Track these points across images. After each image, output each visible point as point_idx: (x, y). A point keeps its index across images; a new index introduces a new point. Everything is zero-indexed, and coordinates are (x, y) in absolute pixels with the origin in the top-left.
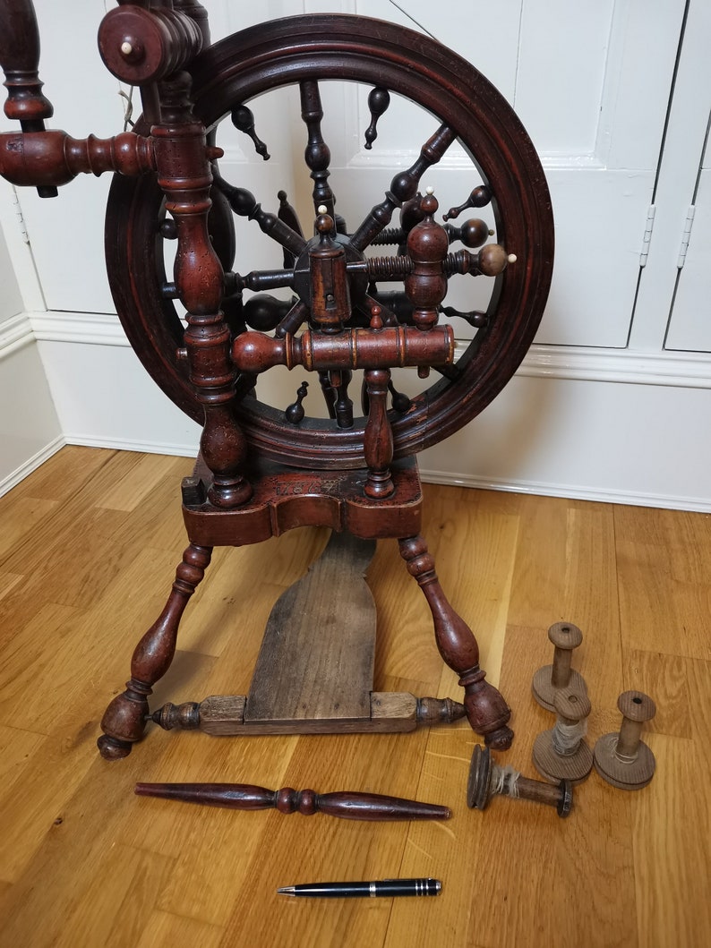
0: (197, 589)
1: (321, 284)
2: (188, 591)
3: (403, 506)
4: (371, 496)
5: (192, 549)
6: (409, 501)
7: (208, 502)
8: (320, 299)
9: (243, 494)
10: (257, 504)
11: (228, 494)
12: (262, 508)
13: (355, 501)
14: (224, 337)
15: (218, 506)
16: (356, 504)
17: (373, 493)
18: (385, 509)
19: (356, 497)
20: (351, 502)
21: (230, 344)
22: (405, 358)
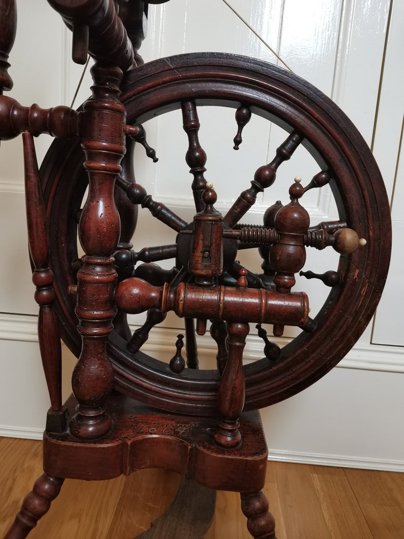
0: (39, 522)
1: (201, 242)
2: (29, 524)
3: (250, 458)
4: (220, 444)
5: (45, 479)
6: (255, 454)
7: (68, 432)
8: (199, 254)
9: (101, 426)
10: (112, 439)
11: (91, 426)
12: (116, 443)
13: (204, 447)
14: (111, 278)
15: (75, 435)
16: (205, 451)
17: (223, 441)
18: (232, 459)
19: (206, 443)
20: (201, 448)
21: (116, 284)
22: (265, 314)
